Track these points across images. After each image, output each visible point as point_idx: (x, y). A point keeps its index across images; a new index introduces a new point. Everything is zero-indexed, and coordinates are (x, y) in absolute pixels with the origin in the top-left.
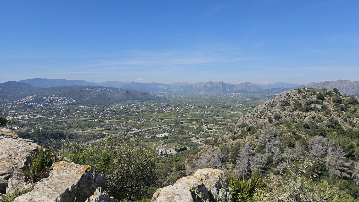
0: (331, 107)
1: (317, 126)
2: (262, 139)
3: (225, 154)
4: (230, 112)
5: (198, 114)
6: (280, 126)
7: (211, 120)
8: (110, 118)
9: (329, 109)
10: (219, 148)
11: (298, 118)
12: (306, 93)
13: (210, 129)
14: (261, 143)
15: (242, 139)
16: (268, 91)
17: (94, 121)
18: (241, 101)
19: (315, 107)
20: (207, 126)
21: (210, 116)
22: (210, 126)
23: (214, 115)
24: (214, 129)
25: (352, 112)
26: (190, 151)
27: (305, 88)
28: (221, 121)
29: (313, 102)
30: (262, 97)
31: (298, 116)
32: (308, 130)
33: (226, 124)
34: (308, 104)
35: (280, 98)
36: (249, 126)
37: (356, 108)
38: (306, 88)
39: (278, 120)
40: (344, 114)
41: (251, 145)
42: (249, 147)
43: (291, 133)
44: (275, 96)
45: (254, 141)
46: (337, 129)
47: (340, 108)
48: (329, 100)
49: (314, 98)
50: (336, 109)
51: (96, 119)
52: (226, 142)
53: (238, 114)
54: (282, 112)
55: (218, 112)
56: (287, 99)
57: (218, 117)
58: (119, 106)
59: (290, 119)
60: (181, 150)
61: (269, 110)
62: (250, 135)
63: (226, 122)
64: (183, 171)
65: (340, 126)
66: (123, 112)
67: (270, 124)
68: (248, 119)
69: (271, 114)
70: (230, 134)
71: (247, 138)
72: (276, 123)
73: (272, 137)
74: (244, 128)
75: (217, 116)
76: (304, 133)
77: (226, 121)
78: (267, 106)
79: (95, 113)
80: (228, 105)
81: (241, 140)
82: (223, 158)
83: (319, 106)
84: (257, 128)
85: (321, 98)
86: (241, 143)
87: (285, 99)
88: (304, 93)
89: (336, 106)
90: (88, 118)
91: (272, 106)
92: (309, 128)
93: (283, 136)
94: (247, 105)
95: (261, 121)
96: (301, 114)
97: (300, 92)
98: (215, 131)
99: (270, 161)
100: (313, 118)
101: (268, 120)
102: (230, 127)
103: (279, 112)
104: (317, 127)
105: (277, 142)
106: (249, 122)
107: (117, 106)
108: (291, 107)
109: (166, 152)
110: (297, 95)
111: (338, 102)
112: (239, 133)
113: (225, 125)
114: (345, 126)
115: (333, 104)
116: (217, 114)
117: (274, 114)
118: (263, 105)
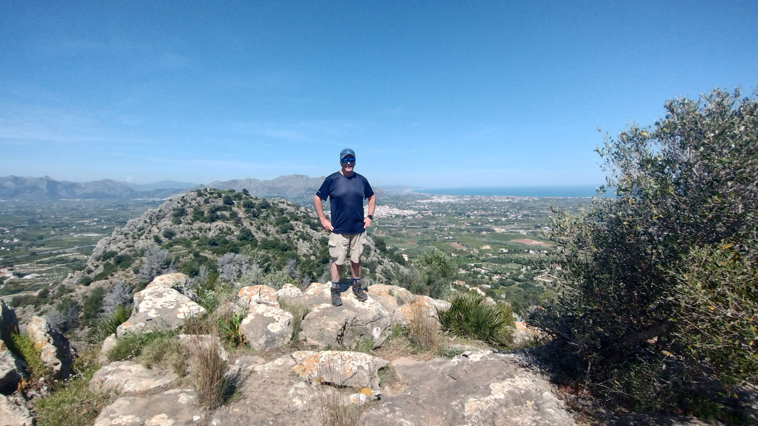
0: (241, 214)
1: (226, 240)
2: (145, 272)
4: (72, 236)
6: (174, 247)
7: (23, 256)
9: (239, 216)
10: (54, 307)
11: (201, 232)
12: (208, 196)
13: (20, 275)
14: (144, 278)
15: (107, 279)
16: (148, 194)
18: (96, 213)
19: (222, 214)
20: (11, 270)
21: (20, 247)
22: (21, 268)
23: (31, 246)
24: (34, 272)
25: (265, 218)
27: (206, 189)
28: (50, 255)
29: (219, 209)
30: (139, 204)
31: (200, 229)
32: (215, 247)
33: (65, 259)
34: (214, 211)
35: (171, 204)
36: (119, 254)
37: (269, 213)
38: (208, 189)
39: (170, 238)
40: (257, 222)
41: (127, 286)
42: (122, 289)
43: (192, 255)
44: (162, 202)
45: (131, 278)
46: (251, 241)
47: (251, 215)
48: (239, 204)
49: (220, 203)
50: (247, 215)
52: (71, 291)
53: (90, 237)
54: (176, 226)
55: (41, 238)
56: (182, 206)
57: (42, 248)
59: (189, 235)
61: (155, 225)
62: (123, 270)
63: (63, 255)
65: (253, 236)
67: (157, 247)
68: (116, 243)
69: (158, 231)
70: (78, 275)
71: (116, 275)
72: (167, 243)
73: (163, 267)
74: (108, 260)
75: (39, 246)
76: (210, 252)
77: (64, 253)
78: (150, 218)
80: (67, 222)
81: (103, 281)
82: (65, 323)
83: (227, 214)
84: (135, 257)
85: (229, 202)
86: (105, 287)
87: (179, 205)
88: (206, 196)
89: (247, 212)
91: (159, 218)
92: (217, 245)
93: (181, 261)
94: (109, 220)
95: (141, 244)
96: (204, 226)
97: (200, 194)
98: (37, 277)
100: (220, 230)
101: (153, 240)
102: (74, 264)
103: (171, 226)
104: (226, 242)
106: (119, 248)
108: (189, 217)
110: (196, 200)
111: (249, 206)
112: (99, 271)
113: (62, 260)
114: (259, 236)
115: (244, 209)
116: (39, 242)
117: (162, 230)
118: (143, 218)
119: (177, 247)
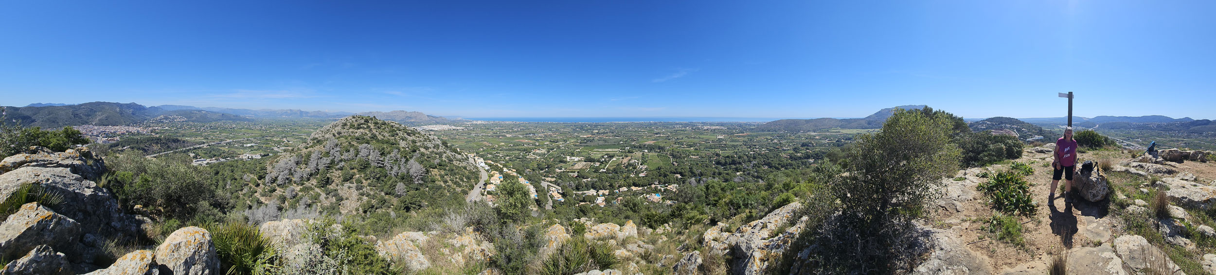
1: (363, 138)
2: (328, 147)
4: (305, 130)
6: (340, 138)
9: (371, 127)
10: (295, 155)
14: (326, 150)
15: (313, 147)
16: (334, 116)
18: (313, 122)
19: (363, 126)
21: (290, 132)
26: (272, 156)
27: (357, 115)
32: (358, 141)
33: (301, 137)
34: (359, 125)
35: (341, 121)
36: (318, 139)
37: (385, 127)
39: (339, 135)
40: (379, 131)
41: (320, 152)
43: (348, 143)
44: (339, 119)
45: (322, 149)
46: (375, 139)
48: (372, 122)
49: (363, 121)
50: (375, 127)
52: (300, 150)
53: (310, 131)
54: (343, 130)
55: (295, 129)
57: (295, 133)
59: (347, 134)
60: (265, 156)
62: (319, 145)
65: (377, 137)
70: (304, 145)
71: (317, 147)
73: (335, 146)
74: (314, 141)
76: (356, 143)
84: (324, 141)
91: (336, 126)
93: (343, 145)
95: (327, 136)
96: (354, 131)
101: (332, 135)
106: (319, 136)
108: (348, 126)
109: (252, 157)
110: (352, 119)
111: (376, 123)
114: (380, 137)
115: (373, 125)
117: (337, 131)
118: (330, 125)
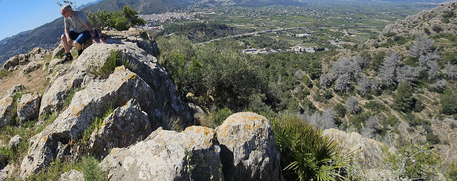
2: (414, 50)
3: (365, 61)
4: (375, 20)
5: (338, 20)
6: (440, 39)
7: (352, 26)
8: (260, 17)
10: (359, 54)
13: (350, 34)
14: (412, 54)
15: (388, 47)
17: (248, 19)
18: (390, 9)
20: (347, 31)
21: (351, 22)
22: (351, 31)
23: (356, 22)
24: (355, 34)
26: (328, 52)
28: (364, 27)
39: (438, 32)
42: (396, 57)
43: (455, 48)
51: (249, 17)
52: (368, 49)
53: (384, 22)
55: (361, 19)
57: (360, 24)
58: (267, 9)
60: (319, 50)
62: (398, 45)
63: (369, 29)
64: (319, 69)
66: (269, 13)
67: (426, 36)
68: (397, 28)
69: (428, 25)
71: (394, 47)
74: (390, 37)
75: (359, 22)
77: (370, 28)
79: (249, 13)
80: (373, 12)
81: (386, 49)
82: (363, 64)
86: (386, 52)
87: (450, 9)
90: (243, 16)
94: (396, 14)
95: (413, 32)
98: (356, 37)
99: (423, 75)
102: (374, 35)
103: (440, 23)
105: (435, 56)
106: (398, 31)
107: (265, 9)
109: (304, 50)
112: (385, 42)
113: (368, 31)
116: (360, 20)
117: (432, 26)
118: (418, 15)
119: (443, 39)
